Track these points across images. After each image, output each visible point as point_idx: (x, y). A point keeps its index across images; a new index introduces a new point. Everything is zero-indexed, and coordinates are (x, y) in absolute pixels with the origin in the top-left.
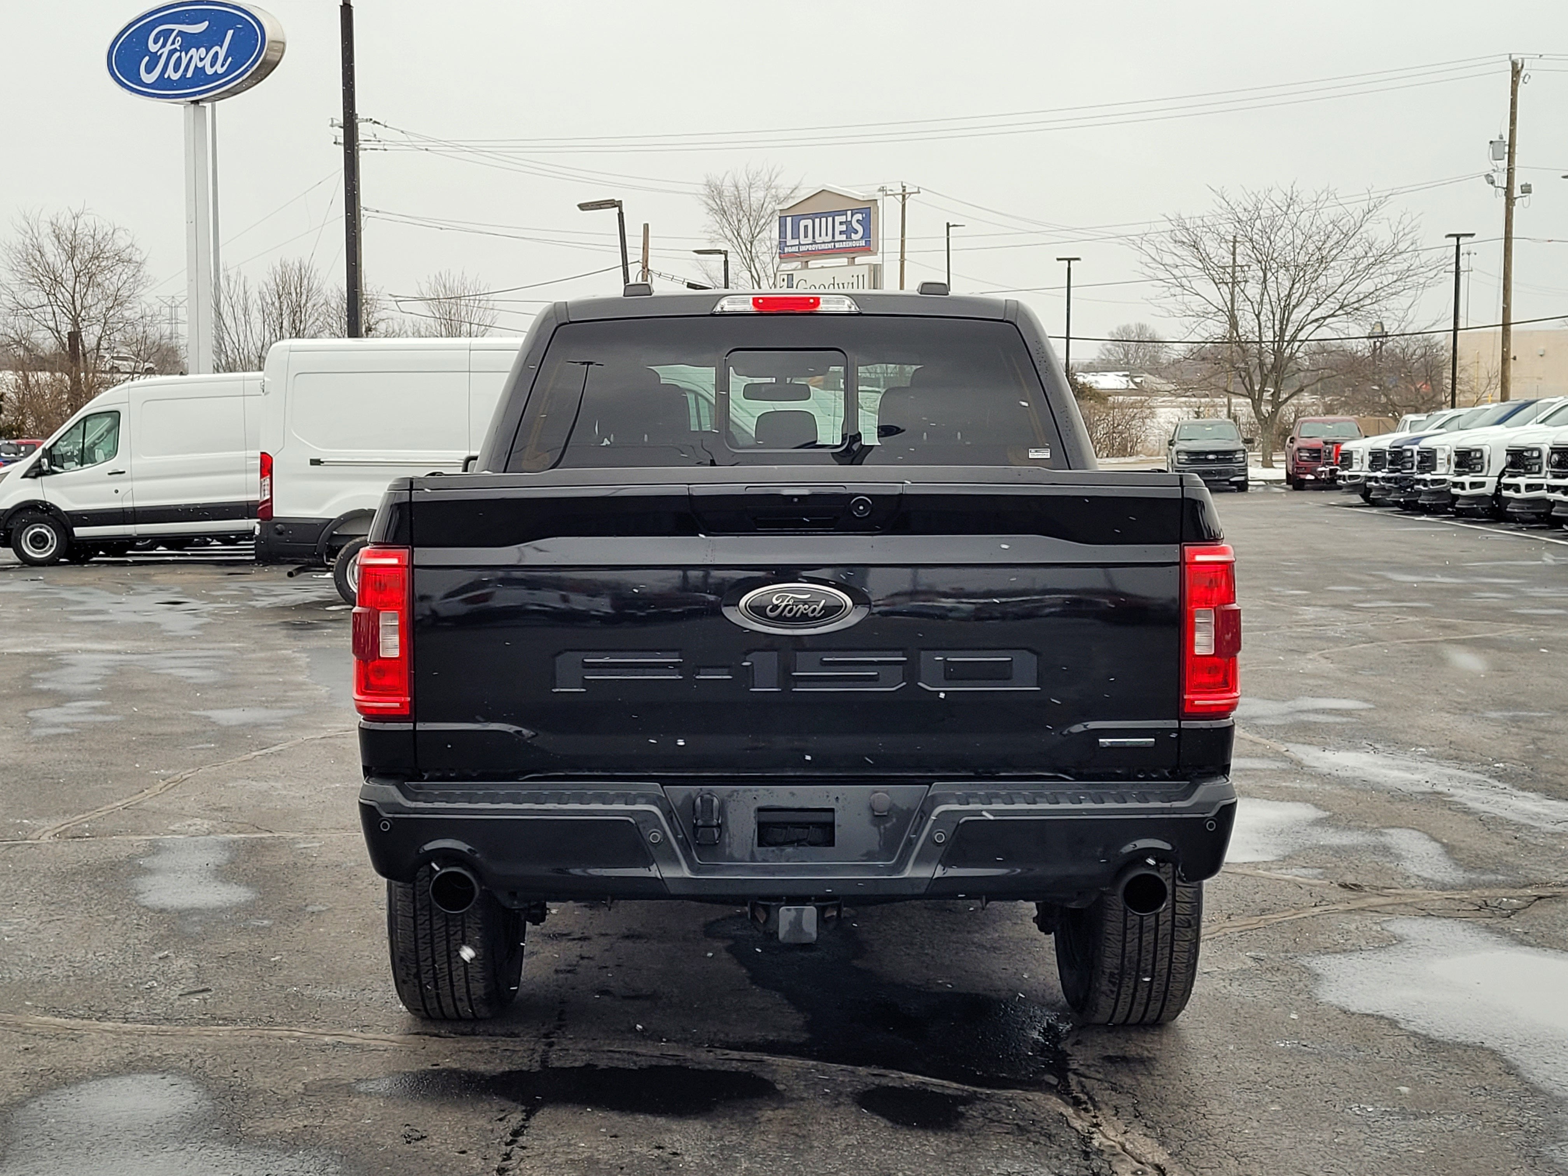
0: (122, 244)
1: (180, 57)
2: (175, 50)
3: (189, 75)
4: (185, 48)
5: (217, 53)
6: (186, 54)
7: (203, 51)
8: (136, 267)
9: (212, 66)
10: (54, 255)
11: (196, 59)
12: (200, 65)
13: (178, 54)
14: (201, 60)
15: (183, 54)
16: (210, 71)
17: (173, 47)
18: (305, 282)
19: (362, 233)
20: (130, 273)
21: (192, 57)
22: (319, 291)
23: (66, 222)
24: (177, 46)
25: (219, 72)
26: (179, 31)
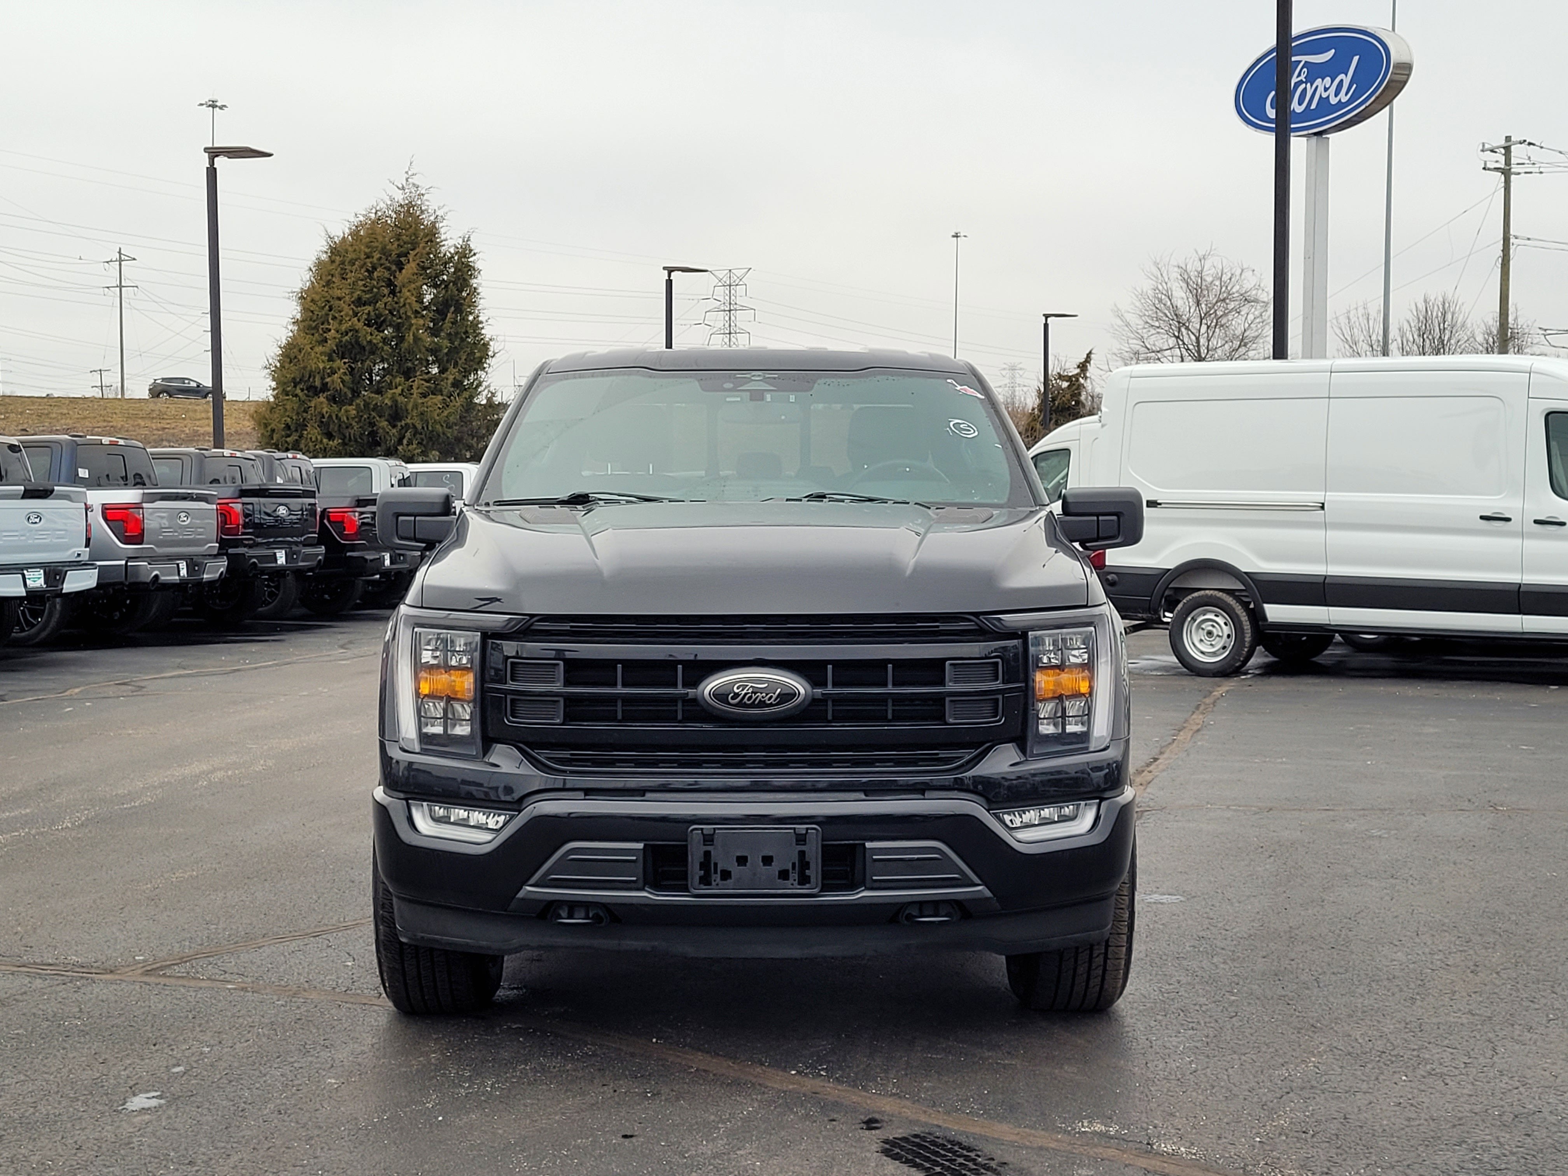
0: (1247, 286)
1: (1305, 88)
2: (1301, 82)
3: (1313, 106)
4: (1310, 79)
5: (1342, 81)
6: (1311, 86)
7: (1328, 80)
8: (1262, 307)
9: (1336, 96)
10: (1182, 299)
11: (1321, 89)
12: (1324, 95)
13: (1303, 86)
14: (1326, 89)
15: (1309, 85)
16: (1334, 101)
17: (1299, 79)
18: (1449, 317)
19: (1511, 262)
20: (1257, 313)
21: (1317, 87)
22: (1463, 325)
23: (1193, 267)
24: (1302, 78)
25: (1343, 101)
26: (1306, 62)
